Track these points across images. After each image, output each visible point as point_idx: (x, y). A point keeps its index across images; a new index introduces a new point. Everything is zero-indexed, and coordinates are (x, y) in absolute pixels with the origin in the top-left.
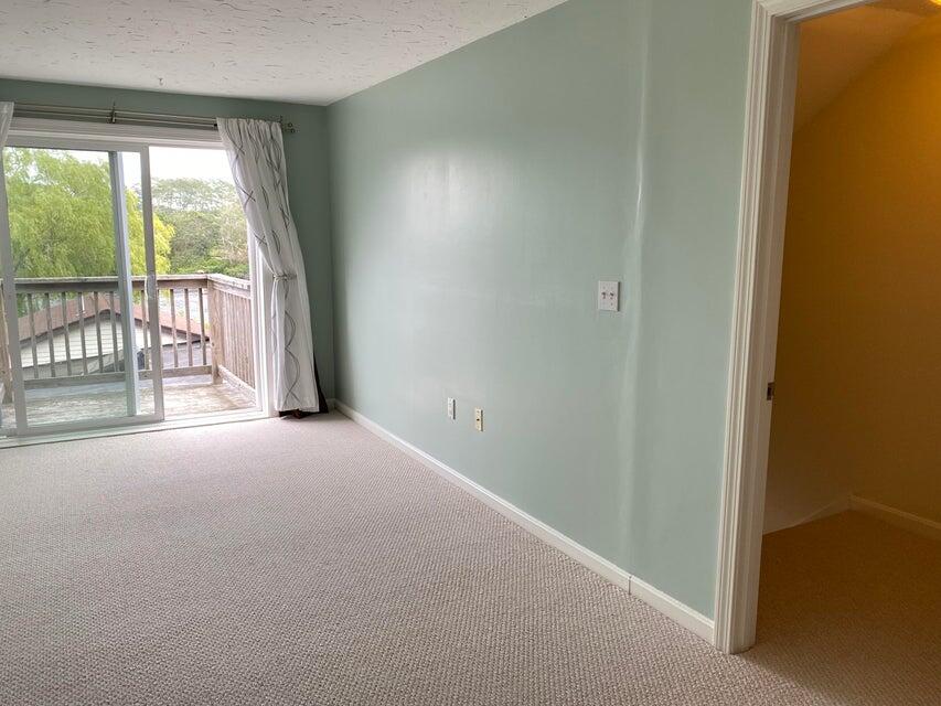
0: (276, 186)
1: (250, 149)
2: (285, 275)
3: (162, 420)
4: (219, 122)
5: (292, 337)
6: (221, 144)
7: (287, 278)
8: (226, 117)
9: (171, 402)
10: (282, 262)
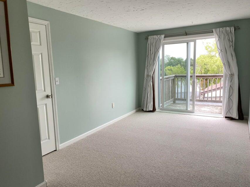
0: (230, 47)
1: (222, 37)
2: (231, 74)
3: (194, 113)
4: (214, 30)
5: (232, 94)
6: (214, 36)
7: (232, 75)
8: (216, 28)
9: (196, 108)
10: (230, 71)
